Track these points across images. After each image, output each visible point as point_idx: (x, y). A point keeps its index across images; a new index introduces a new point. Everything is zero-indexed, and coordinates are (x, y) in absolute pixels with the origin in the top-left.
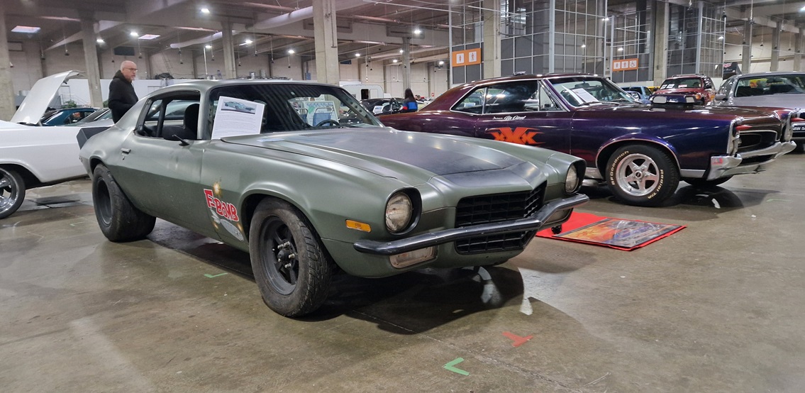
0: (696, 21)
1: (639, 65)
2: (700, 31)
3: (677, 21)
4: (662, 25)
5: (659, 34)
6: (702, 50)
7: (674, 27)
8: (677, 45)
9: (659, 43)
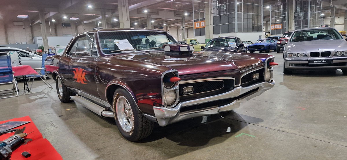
0: (308, 6)
1: (283, 26)
2: (309, 11)
3: (300, 7)
4: (292, 9)
5: (291, 13)
6: (311, 20)
7: (298, 10)
8: (300, 18)
9: (291, 16)
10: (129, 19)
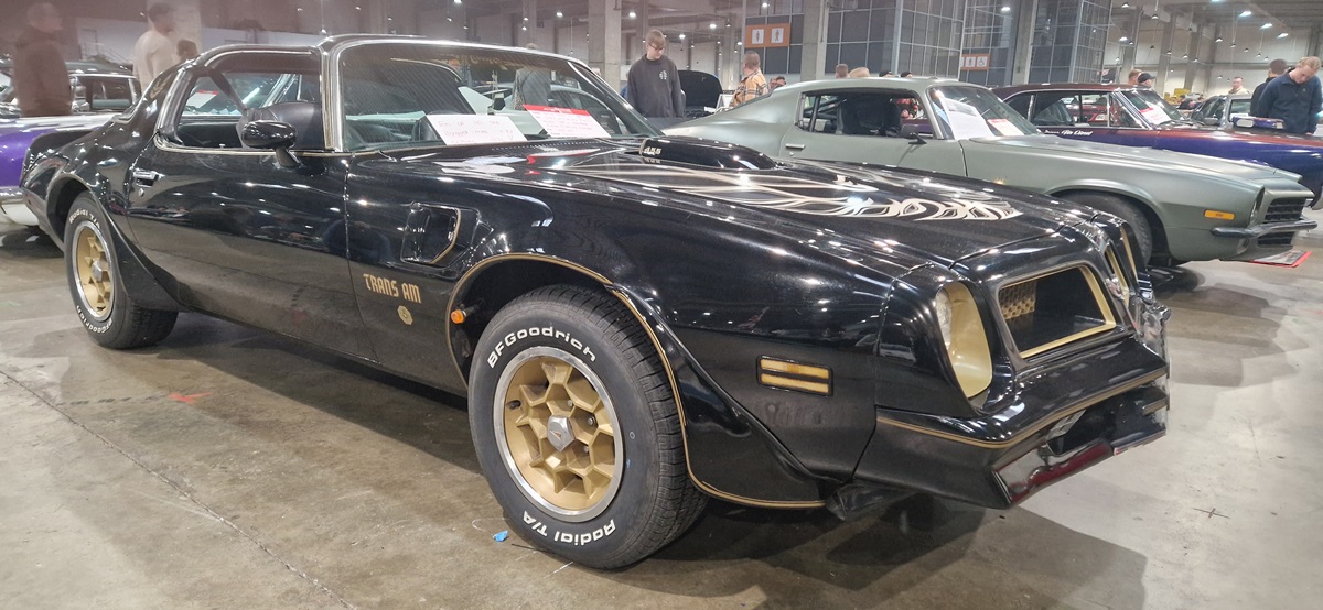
0: (1075, 5)
1: (991, 63)
2: (1079, 22)
5: (1025, 21)
6: (1079, 50)
8: (1046, 39)
9: (1023, 34)
10: (620, 6)
